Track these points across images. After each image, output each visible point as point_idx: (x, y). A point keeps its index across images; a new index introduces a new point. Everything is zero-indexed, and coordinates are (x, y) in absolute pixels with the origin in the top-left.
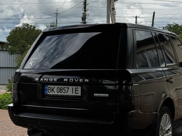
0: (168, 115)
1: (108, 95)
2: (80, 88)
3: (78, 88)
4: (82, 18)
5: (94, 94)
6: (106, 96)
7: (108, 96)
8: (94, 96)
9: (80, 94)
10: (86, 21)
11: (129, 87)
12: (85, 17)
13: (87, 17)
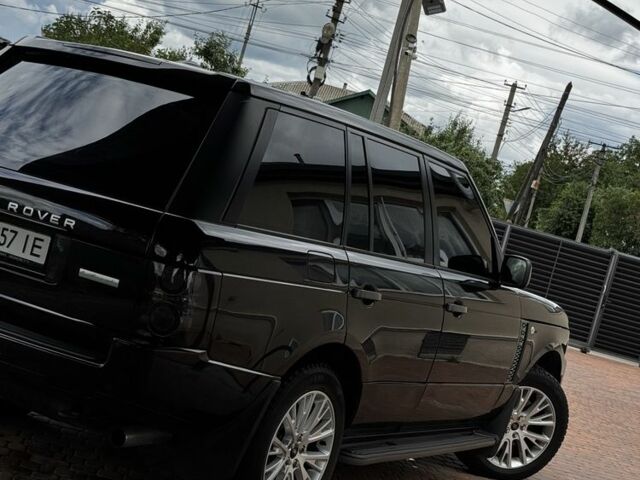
0: (327, 398)
1: (117, 281)
2: (47, 239)
3: (42, 240)
4: (319, 41)
5: (81, 270)
6: (112, 285)
7: (117, 286)
8: (80, 275)
9: (41, 261)
10: (329, 57)
11: (188, 275)
12: (330, 41)
13: (334, 43)
